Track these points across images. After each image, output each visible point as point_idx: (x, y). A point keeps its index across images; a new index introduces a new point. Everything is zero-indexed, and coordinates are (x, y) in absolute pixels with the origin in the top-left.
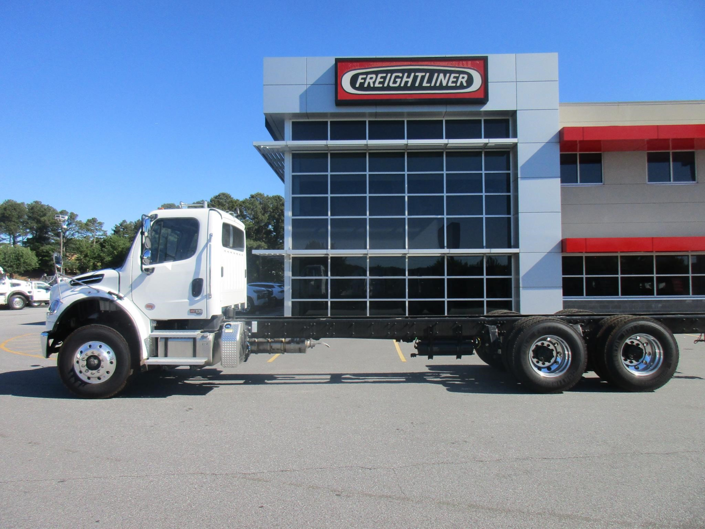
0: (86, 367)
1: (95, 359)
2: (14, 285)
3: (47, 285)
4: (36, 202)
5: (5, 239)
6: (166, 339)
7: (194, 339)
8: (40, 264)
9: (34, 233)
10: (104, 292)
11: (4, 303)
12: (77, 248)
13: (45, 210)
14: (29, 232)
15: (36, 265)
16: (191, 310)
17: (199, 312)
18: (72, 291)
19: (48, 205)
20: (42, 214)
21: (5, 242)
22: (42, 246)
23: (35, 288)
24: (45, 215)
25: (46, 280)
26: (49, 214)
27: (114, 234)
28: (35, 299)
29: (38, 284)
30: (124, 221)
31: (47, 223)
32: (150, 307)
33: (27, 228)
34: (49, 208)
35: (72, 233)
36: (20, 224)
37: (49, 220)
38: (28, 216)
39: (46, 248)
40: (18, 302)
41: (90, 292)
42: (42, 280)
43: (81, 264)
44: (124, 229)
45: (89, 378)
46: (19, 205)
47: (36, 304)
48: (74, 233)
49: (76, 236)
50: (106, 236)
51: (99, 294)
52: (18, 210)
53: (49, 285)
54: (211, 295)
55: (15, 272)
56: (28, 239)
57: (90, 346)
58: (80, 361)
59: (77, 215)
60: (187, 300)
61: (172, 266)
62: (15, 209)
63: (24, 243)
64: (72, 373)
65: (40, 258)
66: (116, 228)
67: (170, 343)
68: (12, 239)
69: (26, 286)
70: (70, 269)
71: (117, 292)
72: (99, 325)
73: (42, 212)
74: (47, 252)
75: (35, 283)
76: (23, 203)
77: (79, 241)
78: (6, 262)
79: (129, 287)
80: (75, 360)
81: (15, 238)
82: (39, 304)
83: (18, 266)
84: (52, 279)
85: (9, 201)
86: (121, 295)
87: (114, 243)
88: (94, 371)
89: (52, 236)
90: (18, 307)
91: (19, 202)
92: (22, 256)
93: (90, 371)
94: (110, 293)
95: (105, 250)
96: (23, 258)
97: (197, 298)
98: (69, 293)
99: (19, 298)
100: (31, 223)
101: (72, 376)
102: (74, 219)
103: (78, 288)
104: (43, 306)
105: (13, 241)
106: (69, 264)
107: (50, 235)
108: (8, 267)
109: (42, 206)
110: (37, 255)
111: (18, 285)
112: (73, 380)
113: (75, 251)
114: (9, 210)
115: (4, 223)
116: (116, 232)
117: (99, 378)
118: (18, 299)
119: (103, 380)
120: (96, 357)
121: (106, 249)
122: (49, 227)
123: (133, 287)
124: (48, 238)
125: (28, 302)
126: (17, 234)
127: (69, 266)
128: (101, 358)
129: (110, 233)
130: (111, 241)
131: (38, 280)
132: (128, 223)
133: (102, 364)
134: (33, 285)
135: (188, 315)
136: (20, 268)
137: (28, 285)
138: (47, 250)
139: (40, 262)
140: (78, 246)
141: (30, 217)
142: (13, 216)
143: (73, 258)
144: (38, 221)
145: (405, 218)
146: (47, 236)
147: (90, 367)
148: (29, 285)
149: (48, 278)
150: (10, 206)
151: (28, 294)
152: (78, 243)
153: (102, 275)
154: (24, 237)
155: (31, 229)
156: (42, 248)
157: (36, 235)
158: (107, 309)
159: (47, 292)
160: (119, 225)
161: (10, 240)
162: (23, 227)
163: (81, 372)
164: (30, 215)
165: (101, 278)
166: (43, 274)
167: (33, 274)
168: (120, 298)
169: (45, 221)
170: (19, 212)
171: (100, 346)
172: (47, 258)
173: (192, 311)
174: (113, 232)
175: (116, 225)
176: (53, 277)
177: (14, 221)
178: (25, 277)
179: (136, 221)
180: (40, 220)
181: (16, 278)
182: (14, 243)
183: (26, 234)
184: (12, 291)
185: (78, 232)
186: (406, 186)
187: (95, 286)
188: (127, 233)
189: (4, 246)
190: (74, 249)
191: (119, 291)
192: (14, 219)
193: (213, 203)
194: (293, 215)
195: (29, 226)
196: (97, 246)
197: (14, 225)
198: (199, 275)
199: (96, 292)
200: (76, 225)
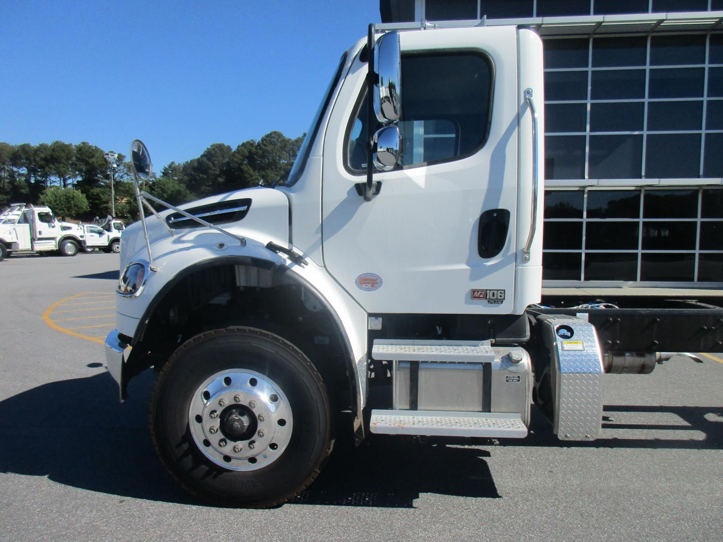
0: (219, 432)
1: (242, 414)
2: (64, 228)
3: (100, 228)
4: (84, 143)
5: (55, 182)
6: (414, 367)
7: (487, 368)
8: (90, 207)
9: (83, 175)
10: (257, 244)
11: (55, 249)
12: (127, 191)
13: (93, 151)
14: (78, 175)
15: (87, 208)
16: (474, 291)
17: (496, 297)
18: (175, 242)
19: (95, 146)
20: (90, 155)
21: (55, 184)
22: (92, 189)
23: (87, 232)
24: (93, 156)
25: (98, 223)
26: (97, 155)
27: (163, 176)
28: (89, 243)
29: (90, 227)
30: (173, 163)
31: (96, 165)
32: (369, 282)
33: (76, 170)
34: (97, 150)
35: (121, 175)
36: (69, 166)
37: (97, 162)
38: (76, 157)
39: (96, 190)
40: (70, 247)
41: (221, 245)
42: (95, 224)
43: (131, 207)
44: (172, 171)
45: (227, 459)
46: (66, 145)
47: (89, 250)
48: (122, 175)
49: (125, 178)
50: (155, 178)
51: (245, 248)
52: (67, 152)
53: (102, 229)
54: (528, 253)
55: (66, 216)
56: (78, 182)
57: (228, 381)
58: (206, 417)
59: (125, 157)
60: (464, 267)
61: (428, 177)
62: (63, 150)
63: (74, 185)
64: (186, 446)
65: (91, 201)
66: (164, 170)
67: (422, 375)
68: (62, 181)
69: (78, 229)
70: (120, 212)
71: (286, 246)
72: (247, 328)
73: (91, 153)
74: (98, 195)
75: (87, 226)
76: (71, 145)
77: (128, 183)
78: (57, 205)
79: (317, 232)
80: (192, 413)
81: (65, 180)
82: (92, 249)
83: (69, 209)
84: (105, 222)
85: (57, 142)
86: (297, 251)
87: (164, 185)
88: (241, 444)
89: (102, 178)
90: (70, 253)
91: (67, 143)
92: (73, 198)
93: (231, 444)
94: (271, 247)
95: (155, 193)
96: (73, 200)
97: (492, 262)
98: (167, 245)
99: (71, 243)
100: (80, 165)
101: (186, 454)
102: (122, 160)
103: (191, 235)
104: (97, 252)
105: (63, 184)
106: (119, 207)
107: (99, 177)
108: (60, 210)
109: (90, 147)
110: (88, 198)
111: (69, 228)
112: (188, 461)
113: (125, 195)
114: (57, 151)
115: (54, 165)
116: (165, 174)
117: (253, 460)
118: (69, 245)
119: (262, 464)
120: (245, 410)
121: (156, 191)
122: (97, 169)
123: (324, 231)
124: (98, 181)
125: (80, 247)
126: (67, 177)
127: (119, 209)
128: (256, 411)
129: (159, 175)
130: (160, 184)
131: (90, 224)
132: (177, 164)
133: (261, 426)
134: (85, 229)
135: (466, 303)
136: (72, 211)
137: (79, 228)
138: (97, 193)
139: (90, 205)
140: (127, 189)
141: (78, 159)
142: (62, 157)
143: (123, 201)
144: (87, 163)
145: (585, 136)
146: (96, 178)
147: (230, 432)
148: (81, 229)
149: (100, 221)
150: (58, 147)
151: (81, 239)
152: (127, 185)
153: (247, 202)
154: (74, 180)
155: (80, 171)
156: (92, 191)
157: (85, 177)
158: (253, 283)
159: (100, 237)
160: (168, 167)
161: (60, 182)
162: (72, 169)
163: (207, 443)
164: (79, 156)
165: (245, 208)
166: (95, 217)
167: (84, 217)
168: (297, 260)
169: (93, 162)
170: (68, 154)
171: (253, 382)
172: (97, 201)
173: (477, 295)
174: (162, 174)
175: (164, 167)
176: (106, 220)
177: (63, 163)
178: (77, 221)
179: (184, 162)
180: (88, 162)
181: (68, 222)
182: (65, 186)
183: (76, 176)
184: (63, 235)
185: (126, 174)
186: (589, 88)
187: (235, 229)
188: (175, 175)
189: (55, 188)
190: (123, 192)
191: (290, 242)
192: (63, 161)
193: (265, 142)
194: (425, 133)
195: (78, 168)
196: (147, 188)
197: (63, 167)
198: (498, 200)
199: (239, 243)
200: (125, 167)
